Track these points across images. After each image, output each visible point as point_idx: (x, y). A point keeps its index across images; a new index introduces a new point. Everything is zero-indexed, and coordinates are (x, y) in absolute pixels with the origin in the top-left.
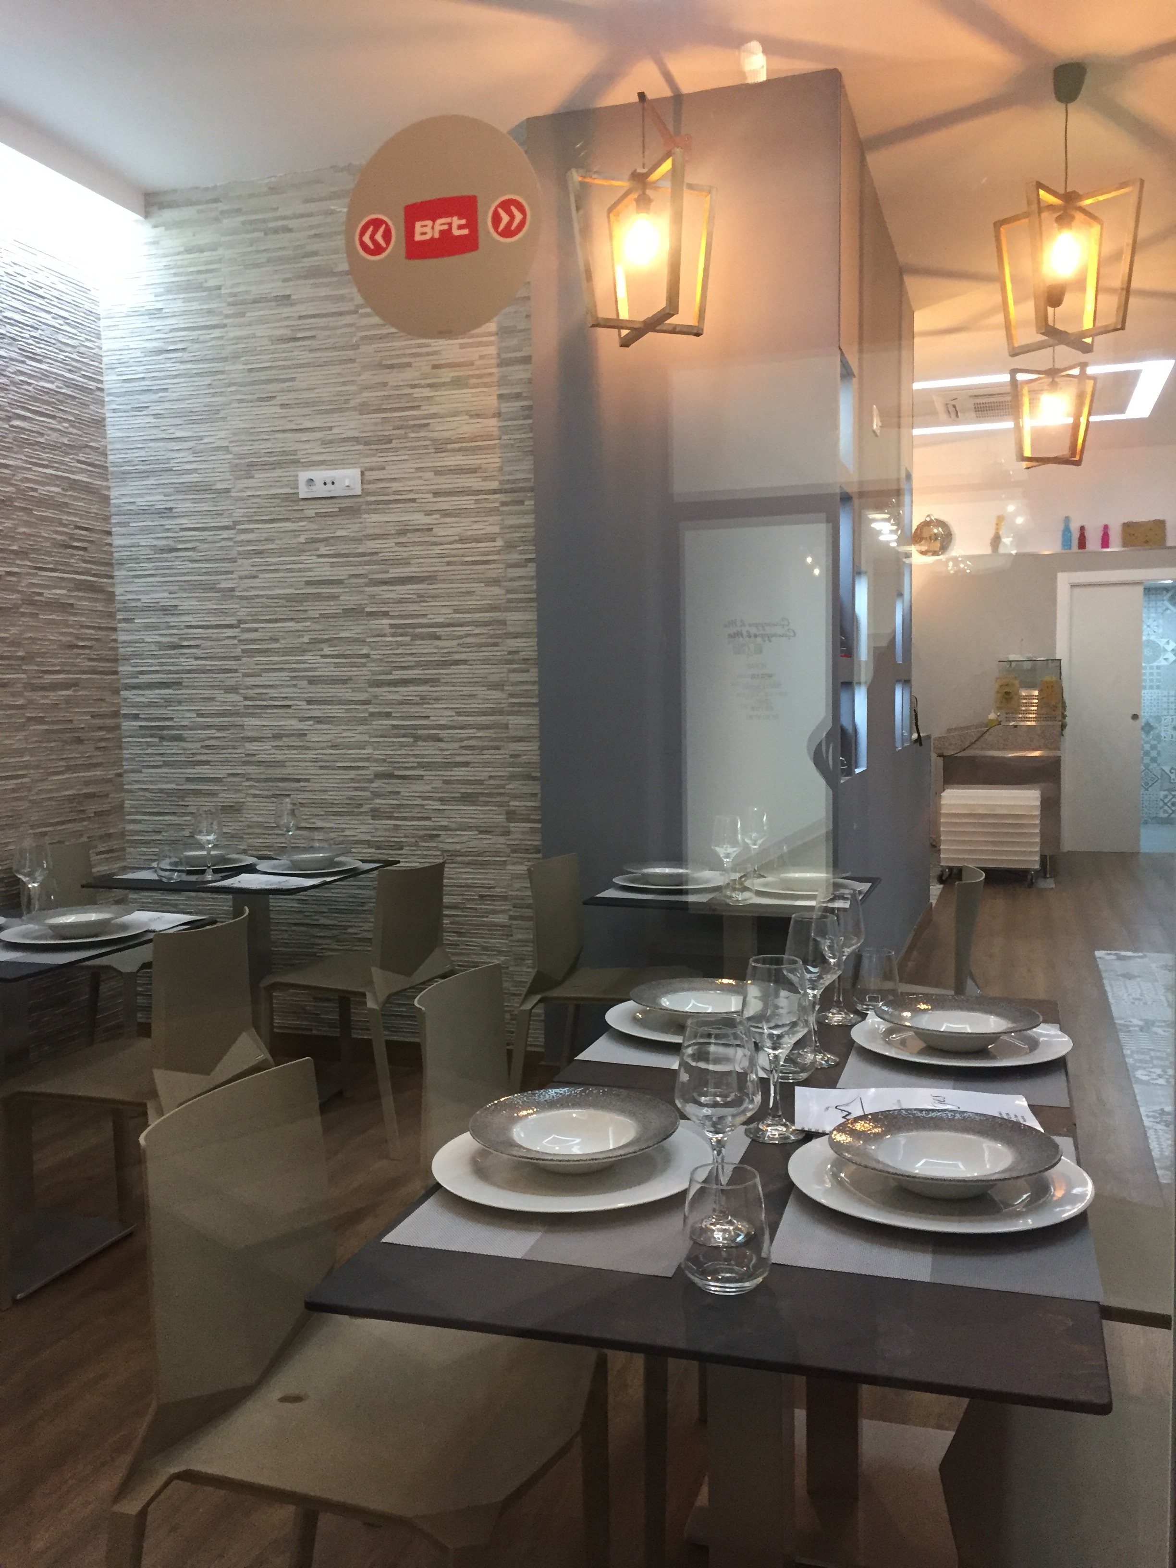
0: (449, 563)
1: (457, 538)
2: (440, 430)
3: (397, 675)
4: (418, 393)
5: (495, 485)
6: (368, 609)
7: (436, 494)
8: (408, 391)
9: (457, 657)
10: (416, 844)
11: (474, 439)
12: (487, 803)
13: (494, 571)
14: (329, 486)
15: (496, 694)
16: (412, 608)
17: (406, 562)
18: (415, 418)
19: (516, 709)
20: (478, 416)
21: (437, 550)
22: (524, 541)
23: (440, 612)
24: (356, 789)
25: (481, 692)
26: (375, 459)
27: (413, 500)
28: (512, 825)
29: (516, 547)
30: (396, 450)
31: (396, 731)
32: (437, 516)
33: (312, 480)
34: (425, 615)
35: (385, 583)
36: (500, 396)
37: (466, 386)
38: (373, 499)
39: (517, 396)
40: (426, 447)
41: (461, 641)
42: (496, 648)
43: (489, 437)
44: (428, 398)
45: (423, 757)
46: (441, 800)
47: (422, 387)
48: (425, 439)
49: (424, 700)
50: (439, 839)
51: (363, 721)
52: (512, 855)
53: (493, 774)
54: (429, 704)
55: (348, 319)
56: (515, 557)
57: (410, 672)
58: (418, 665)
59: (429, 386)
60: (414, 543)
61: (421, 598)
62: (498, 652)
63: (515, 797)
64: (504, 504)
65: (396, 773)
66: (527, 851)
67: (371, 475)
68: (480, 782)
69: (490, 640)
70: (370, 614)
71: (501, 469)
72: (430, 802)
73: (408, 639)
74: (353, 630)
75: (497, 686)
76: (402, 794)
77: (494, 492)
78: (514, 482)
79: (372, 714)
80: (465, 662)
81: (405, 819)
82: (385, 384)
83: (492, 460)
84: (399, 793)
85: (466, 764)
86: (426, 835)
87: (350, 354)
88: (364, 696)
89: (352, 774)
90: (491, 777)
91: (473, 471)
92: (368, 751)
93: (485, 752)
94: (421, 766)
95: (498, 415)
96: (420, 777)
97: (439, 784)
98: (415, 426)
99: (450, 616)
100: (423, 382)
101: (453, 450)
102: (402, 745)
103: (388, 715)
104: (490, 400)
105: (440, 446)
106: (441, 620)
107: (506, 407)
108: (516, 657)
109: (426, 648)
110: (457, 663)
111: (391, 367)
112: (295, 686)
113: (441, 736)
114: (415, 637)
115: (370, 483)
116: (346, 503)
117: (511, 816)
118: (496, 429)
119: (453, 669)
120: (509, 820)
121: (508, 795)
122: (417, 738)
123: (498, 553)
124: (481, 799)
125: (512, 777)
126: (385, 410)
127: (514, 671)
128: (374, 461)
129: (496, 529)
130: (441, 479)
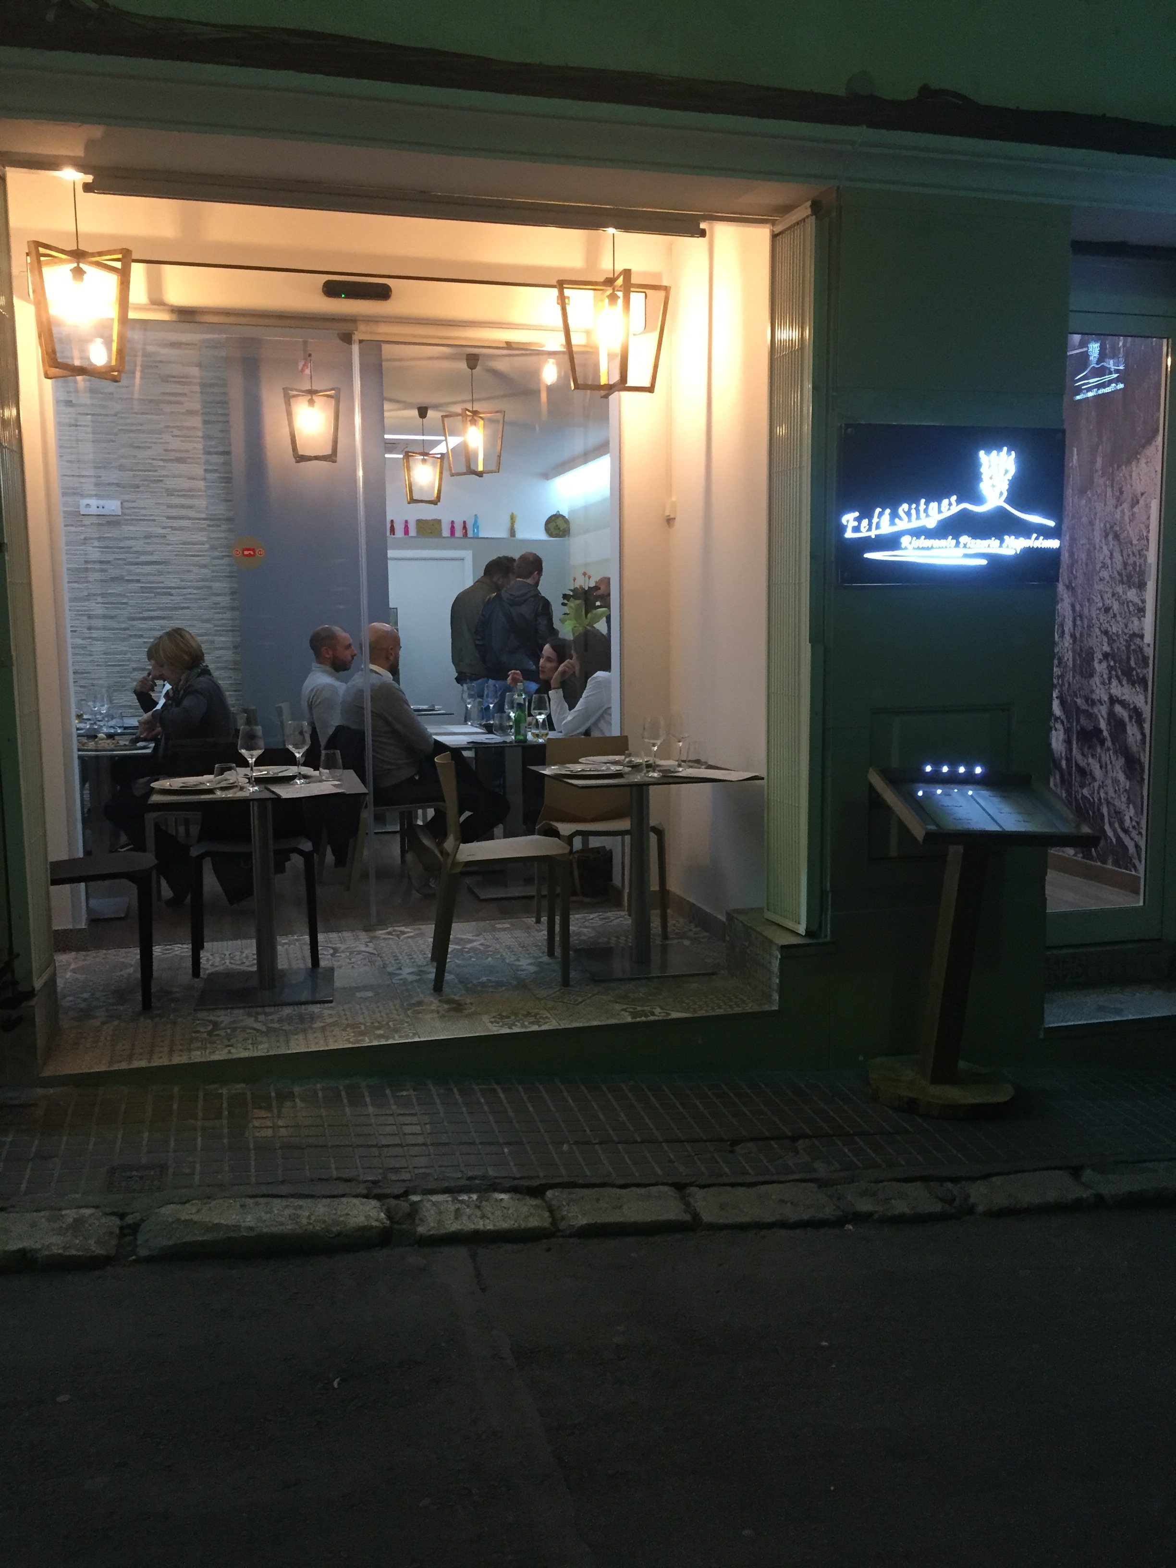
0: (176, 555)
1: (181, 542)
2: (170, 483)
3: (146, 614)
4: (155, 463)
5: (203, 516)
6: (127, 578)
7: (168, 518)
8: (150, 461)
9: (182, 605)
11: (190, 490)
13: (204, 560)
14: (101, 509)
16: (155, 578)
17: (151, 553)
18: (154, 476)
20: (193, 479)
21: (170, 548)
22: (221, 546)
23: (172, 581)
24: (121, 677)
26: (130, 496)
27: (154, 520)
29: (216, 549)
30: (143, 492)
32: (169, 530)
33: (88, 505)
34: (163, 582)
35: (137, 564)
36: (206, 470)
37: (184, 462)
38: (129, 518)
39: (216, 471)
40: (161, 492)
41: (185, 597)
42: (206, 601)
43: (199, 490)
44: (162, 467)
47: (159, 460)
48: (162, 488)
51: (124, 640)
55: (110, 419)
56: (216, 554)
59: (162, 460)
60: (157, 543)
61: (160, 573)
62: (207, 603)
64: (209, 526)
67: (126, 505)
69: (202, 597)
70: (128, 581)
71: (207, 508)
73: (152, 594)
74: (117, 589)
75: (208, 621)
77: (204, 519)
78: (215, 515)
79: (131, 636)
82: (135, 456)
83: (202, 503)
87: (112, 437)
88: (123, 626)
89: (118, 668)
91: (191, 507)
92: (129, 655)
95: (204, 479)
98: (154, 480)
99: (178, 583)
100: (159, 458)
101: (178, 495)
104: (199, 471)
105: (170, 493)
106: (173, 585)
107: (209, 476)
108: (218, 606)
109: (165, 600)
111: (139, 447)
112: (78, 619)
114: (157, 594)
115: (127, 508)
116: (114, 519)
118: (203, 487)
119: (181, 612)
123: (206, 551)
126: (136, 471)
127: (219, 613)
128: (127, 497)
129: (205, 539)
130: (170, 510)
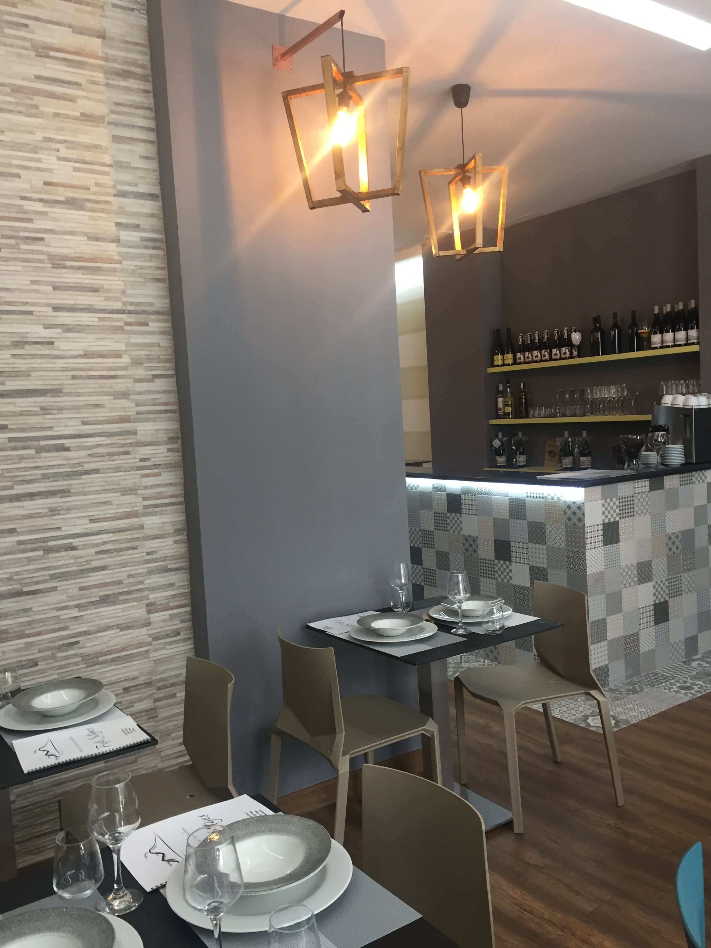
0: (74, 377)
1: (82, 353)
2: (57, 246)
3: (19, 489)
4: (28, 205)
5: (118, 306)
7: (56, 308)
8: (17, 202)
9: (87, 467)
10: (53, 657)
11: (93, 259)
12: (126, 601)
13: (120, 385)
15: (130, 498)
16: (33, 421)
17: (26, 374)
18: (26, 230)
19: (151, 510)
20: (97, 239)
21: (60, 363)
22: (149, 359)
23: (67, 424)
25: (115, 497)
27: (31, 313)
28: (152, 615)
29: (142, 364)
30: (6, 259)
31: (22, 547)
32: (60, 330)
34: (50, 428)
36: (118, 224)
37: (82, 208)
39: (136, 227)
40: (41, 261)
41: (90, 452)
42: (127, 456)
43: (110, 261)
44: (41, 213)
45: (56, 568)
46: (78, 607)
47: (34, 200)
49: (53, 511)
50: (79, 645)
52: (154, 643)
53: (131, 573)
54: (60, 514)
56: (141, 372)
57: (36, 485)
58: (45, 477)
59: (41, 200)
60: (34, 356)
61: (45, 410)
62: (131, 460)
63: (152, 589)
64: (128, 324)
65: (25, 589)
66: (168, 636)
68: (120, 582)
69: (121, 450)
72: (67, 611)
73: (32, 452)
75: (131, 491)
76: (34, 609)
77: (118, 312)
78: (137, 304)
80: (96, 471)
81: (39, 634)
84: (30, 609)
85: (104, 568)
86: (63, 645)
90: (129, 576)
91: (96, 290)
93: (122, 553)
94: (53, 577)
95: (117, 241)
96: (55, 589)
97: (76, 592)
98: (27, 238)
99: (78, 428)
100: (35, 196)
101: (73, 268)
102: (30, 560)
103: (12, 531)
104: (107, 226)
105: (58, 262)
106: (68, 432)
107: (125, 235)
108: (148, 463)
110: (87, 472)
113: (74, 545)
114: (39, 450)
117: (151, 608)
118: (116, 254)
119: (85, 479)
120: (149, 612)
121: (147, 589)
122: (48, 551)
123: (125, 368)
124: (122, 598)
125: (150, 572)
127: (147, 476)
129: (122, 347)
130: (59, 295)
